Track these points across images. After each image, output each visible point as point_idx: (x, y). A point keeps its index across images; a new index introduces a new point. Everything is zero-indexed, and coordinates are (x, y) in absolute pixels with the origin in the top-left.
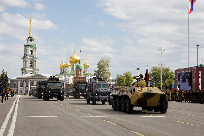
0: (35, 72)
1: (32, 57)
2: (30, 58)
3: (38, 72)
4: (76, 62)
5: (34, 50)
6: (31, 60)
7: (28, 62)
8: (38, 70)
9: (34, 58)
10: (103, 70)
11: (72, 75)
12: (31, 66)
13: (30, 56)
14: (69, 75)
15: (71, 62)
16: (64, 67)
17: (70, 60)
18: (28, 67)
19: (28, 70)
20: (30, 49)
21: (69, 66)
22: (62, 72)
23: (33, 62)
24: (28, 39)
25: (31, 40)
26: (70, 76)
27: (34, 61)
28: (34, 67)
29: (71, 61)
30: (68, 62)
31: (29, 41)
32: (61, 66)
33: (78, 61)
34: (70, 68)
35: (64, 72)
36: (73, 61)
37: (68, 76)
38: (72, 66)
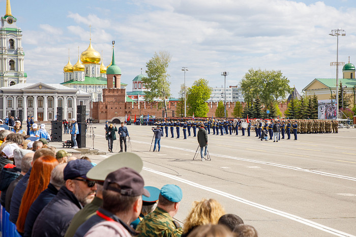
0: (20, 79)
1: (13, 53)
2: (9, 53)
3: (26, 79)
4: (93, 63)
5: (17, 39)
6: (12, 58)
7: (6, 60)
8: (26, 77)
9: (16, 54)
10: (159, 76)
11: (88, 86)
12: (12, 69)
13: (9, 51)
14: (82, 86)
15: (85, 62)
16: (72, 70)
17: (83, 59)
18: (6, 70)
19: (6, 76)
20: (10, 37)
21: (82, 68)
22: (69, 80)
23: (15, 61)
24: (5, 17)
25: (10, 21)
26: (84, 86)
27: (17, 59)
28: (17, 71)
29: (85, 60)
30: (79, 61)
31: (6, 23)
32: (66, 69)
33: (97, 60)
34: (83, 73)
35: (72, 81)
36: (88, 60)
37: (80, 87)
38: (87, 68)
